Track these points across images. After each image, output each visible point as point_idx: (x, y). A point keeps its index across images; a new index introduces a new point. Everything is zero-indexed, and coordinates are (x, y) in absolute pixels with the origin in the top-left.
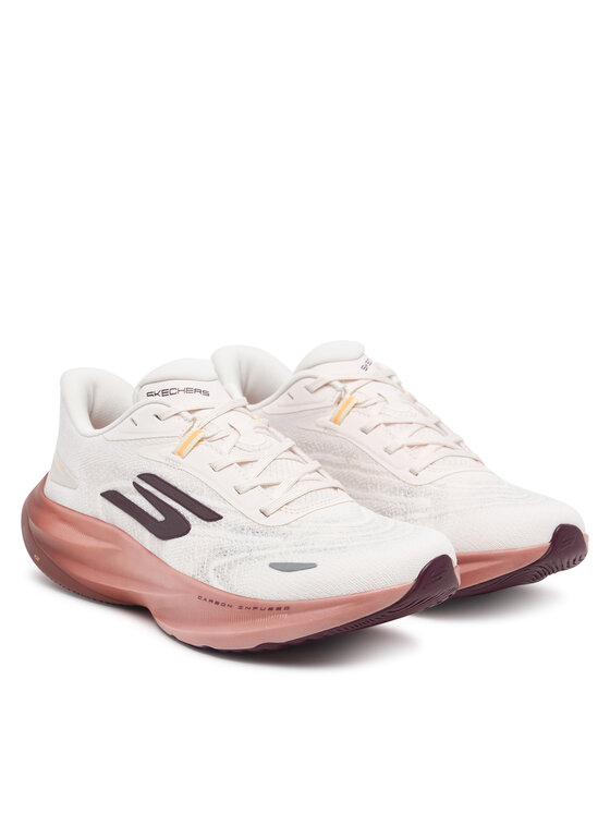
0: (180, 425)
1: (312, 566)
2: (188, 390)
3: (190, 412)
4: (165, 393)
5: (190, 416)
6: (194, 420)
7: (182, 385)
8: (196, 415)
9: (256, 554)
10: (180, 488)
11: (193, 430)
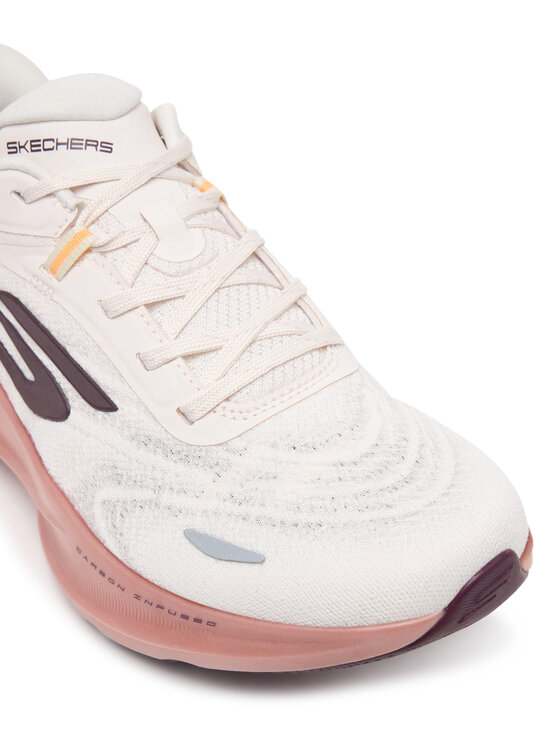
0: (55, 214)
1: (258, 560)
2: (73, 144)
3: (73, 189)
4: (36, 146)
5: (72, 200)
6: (80, 207)
7: (63, 131)
8: (84, 195)
9: (166, 498)
10: (54, 333)
11: (78, 228)
